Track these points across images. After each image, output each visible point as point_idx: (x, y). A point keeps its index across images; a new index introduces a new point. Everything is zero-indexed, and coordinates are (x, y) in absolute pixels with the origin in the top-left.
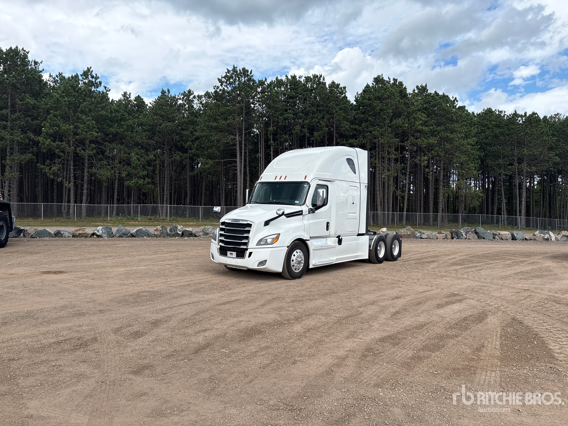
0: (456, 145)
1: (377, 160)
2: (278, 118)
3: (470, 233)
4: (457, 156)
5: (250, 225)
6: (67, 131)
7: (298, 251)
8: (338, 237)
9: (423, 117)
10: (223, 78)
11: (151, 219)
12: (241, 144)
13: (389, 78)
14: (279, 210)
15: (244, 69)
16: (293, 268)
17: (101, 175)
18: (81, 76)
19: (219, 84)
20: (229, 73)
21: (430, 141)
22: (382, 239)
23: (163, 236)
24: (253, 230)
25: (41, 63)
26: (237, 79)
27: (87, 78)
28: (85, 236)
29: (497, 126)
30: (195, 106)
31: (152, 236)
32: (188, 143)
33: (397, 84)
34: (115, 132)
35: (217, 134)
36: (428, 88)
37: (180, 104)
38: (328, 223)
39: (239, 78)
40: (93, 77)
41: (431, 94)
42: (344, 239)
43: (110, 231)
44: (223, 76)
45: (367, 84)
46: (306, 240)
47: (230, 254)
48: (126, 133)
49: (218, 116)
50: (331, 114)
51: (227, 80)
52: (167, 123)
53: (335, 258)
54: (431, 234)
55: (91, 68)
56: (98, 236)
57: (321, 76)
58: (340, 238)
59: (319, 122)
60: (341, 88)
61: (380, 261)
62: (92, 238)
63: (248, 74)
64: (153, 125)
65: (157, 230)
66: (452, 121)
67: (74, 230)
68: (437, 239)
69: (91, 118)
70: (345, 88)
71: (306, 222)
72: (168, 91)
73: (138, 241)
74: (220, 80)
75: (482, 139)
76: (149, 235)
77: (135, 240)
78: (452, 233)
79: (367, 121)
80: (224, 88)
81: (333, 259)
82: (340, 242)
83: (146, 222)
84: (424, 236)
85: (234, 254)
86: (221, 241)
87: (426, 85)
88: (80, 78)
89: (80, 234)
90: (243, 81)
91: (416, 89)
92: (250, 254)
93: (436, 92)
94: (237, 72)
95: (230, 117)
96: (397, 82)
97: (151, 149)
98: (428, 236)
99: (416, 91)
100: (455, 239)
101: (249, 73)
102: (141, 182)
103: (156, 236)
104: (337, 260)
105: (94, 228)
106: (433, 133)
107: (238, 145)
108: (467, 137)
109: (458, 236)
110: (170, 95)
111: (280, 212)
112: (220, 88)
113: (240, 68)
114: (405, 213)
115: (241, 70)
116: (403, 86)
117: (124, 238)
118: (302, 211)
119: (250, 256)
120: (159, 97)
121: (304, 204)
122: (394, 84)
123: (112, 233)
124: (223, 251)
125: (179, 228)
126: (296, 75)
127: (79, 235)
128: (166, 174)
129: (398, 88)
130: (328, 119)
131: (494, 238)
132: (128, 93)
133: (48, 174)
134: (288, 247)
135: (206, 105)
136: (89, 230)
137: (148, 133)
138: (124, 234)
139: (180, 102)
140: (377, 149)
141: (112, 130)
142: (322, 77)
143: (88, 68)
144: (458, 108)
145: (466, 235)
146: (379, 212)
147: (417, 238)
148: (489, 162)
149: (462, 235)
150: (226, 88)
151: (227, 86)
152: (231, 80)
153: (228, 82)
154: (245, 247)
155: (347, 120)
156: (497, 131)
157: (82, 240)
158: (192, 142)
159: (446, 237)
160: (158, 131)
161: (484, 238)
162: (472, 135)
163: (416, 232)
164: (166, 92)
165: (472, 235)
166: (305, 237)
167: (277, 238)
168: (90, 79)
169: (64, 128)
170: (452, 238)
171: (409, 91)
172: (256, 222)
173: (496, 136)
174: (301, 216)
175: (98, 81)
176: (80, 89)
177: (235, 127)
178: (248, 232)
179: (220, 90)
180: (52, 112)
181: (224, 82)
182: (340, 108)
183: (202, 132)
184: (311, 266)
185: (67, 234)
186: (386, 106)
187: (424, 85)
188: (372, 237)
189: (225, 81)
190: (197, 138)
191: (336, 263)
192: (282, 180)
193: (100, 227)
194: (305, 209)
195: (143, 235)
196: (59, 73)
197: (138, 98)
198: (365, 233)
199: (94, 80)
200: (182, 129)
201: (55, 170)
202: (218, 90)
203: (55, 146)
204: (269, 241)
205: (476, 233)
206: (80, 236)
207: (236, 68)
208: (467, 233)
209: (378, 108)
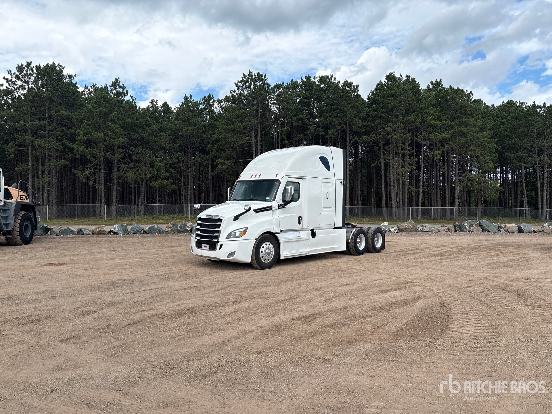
0: (470, 139)
2: (292, 119)
3: (474, 225)
4: (471, 149)
5: (220, 220)
6: (98, 139)
7: (268, 243)
8: (312, 230)
9: (434, 111)
10: (239, 82)
11: (174, 218)
12: (256, 144)
13: (400, 75)
14: (246, 206)
15: (258, 74)
16: (263, 259)
17: (127, 177)
18: (110, 86)
19: (236, 88)
20: (245, 78)
21: (444, 135)
22: (361, 232)
23: (173, 233)
24: (223, 225)
25: (75, 76)
26: (253, 83)
27: (115, 88)
28: (103, 233)
29: (516, 118)
30: (215, 110)
31: (163, 233)
32: (209, 146)
33: (410, 80)
34: (140, 138)
35: (234, 136)
36: (443, 83)
37: (201, 108)
38: (300, 217)
40: (120, 87)
41: (444, 88)
42: (318, 232)
43: (125, 229)
45: (380, 82)
46: (277, 233)
47: (205, 246)
48: (151, 138)
49: (235, 118)
50: (343, 112)
51: (243, 85)
52: (187, 127)
53: (308, 250)
54: (433, 228)
55: (118, 78)
56: (114, 233)
57: (332, 76)
58: (314, 231)
59: (332, 120)
60: (354, 86)
61: (360, 253)
62: (109, 235)
63: (262, 79)
64: (177, 130)
65: (168, 227)
66: (466, 115)
67: (94, 228)
69: (119, 127)
70: (357, 86)
71: (276, 216)
72: (191, 96)
73: (150, 237)
74: (237, 85)
75: (501, 132)
76: (160, 232)
77: (146, 237)
78: (455, 226)
79: (380, 117)
80: (241, 92)
82: (313, 234)
83: (169, 220)
84: (426, 230)
85: (208, 246)
86: (198, 235)
87: (441, 80)
88: (109, 88)
89: (98, 231)
90: (258, 85)
91: (430, 84)
92: (221, 246)
93: (450, 86)
94: (252, 76)
95: (246, 119)
96: (410, 78)
97: (175, 152)
98: (429, 229)
99: (431, 87)
100: (458, 232)
101: (263, 77)
102: (165, 182)
103: (167, 232)
104: (310, 251)
105: (111, 227)
106: (447, 127)
107: (254, 146)
108: (482, 129)
109: (461, 229)
110: (192, 100)
111: (247, 208)
112: (237, 92)
113: (254, 72)
115: (256, 74)
116: (416, 82)
117: (137, 235)
118: (271, 206)
119: (220, 248)
120: (182, 103)
121: (274, 200)
122: (407, 81)
123: (128, 230)
124: (199, 244)
125: (188, 224)
126: (310, 76)
127: (98, 233)
128: (190, 175)
129: (411, 84)
130: (341, 117)
131: (499, 230)
132: (155, 101)
133: (81, 178)
134: (256, 239)
135: (225, 109)
136: (107, 228)
137: (172, 137)
138: (138, 231)
139: (201, 107)
140: (391, 145)
141: (137, 135)
142: (334, 77)
143: (116, 79)
144: (473, 101)
145: (470, 228)
147: (418, 231)
148: (508, 155)
150: (242, 92)
151: (243, 90)
152: (247, 85)
153: (244, 87)
154: (216, 240)
155: (359, 118)
156: (516, 123)
157: (100, 237)
158: (213, 143)
159: (449, 230)
160: (181, 135)
161: (488, 231)
162: (488, 128)
163: (418, 226)
164: (189, 98)
165: (475, 228)
166: (275, 230)
167: (245, 232)
168: (118, 89)
169: (96, 135)
170: (456, 231)
171: (423, 87)
172: (226, 217)
173: (515, 129)
174: (271, 211)
175: (125, 91)
176: (110, 100)
177: (251, 128)
178: (219, 226)
179: (237, 94)
180: (85, 121)
181: (240, 86)
182: (352, 106)
183: (220, 135)
184: (282, 258)
185: (87, 232)
186: (399, 103)
187: (439, 80)
188: (349, 230)
189: (241, 85)
190: (218, 140)
191: (310, 254)
192: (257, 178)
193: (117, 225)
194: (274, 204)
195: (155, 232)
196: (93, 84)
197: (165, 105)
198: (342, 226)
199: (121, 90)
200: (203, 132)
201: (87, 174)
202: (235, 94)
203: (88, 152)
204: (238, 234)
205: (481, 226)
206: (99, 233)
207: (252, 72)
208: (471, 226)
209: (391, 105)
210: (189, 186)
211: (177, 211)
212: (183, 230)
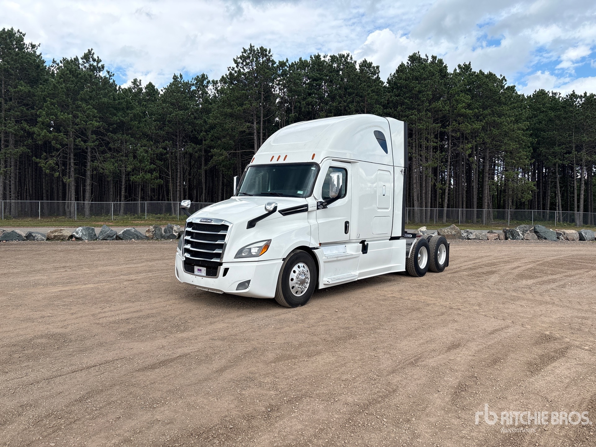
0: (505, 131)
1: (414, 149)
2: (300, 103)
3: (528, 232)
4: (506, 143)
5: (225, 228)
6: (65, 121)
7: (301, 265)
8: (363, 242)
9: (467, 99)
10: (238, 58)
11: (159, 218)
12: (259, 133)
13: (426, 55)
14: (269, 204)
15: (262, 48)
16: (293, 292)
17: (103, 169)
18: (82, 59)
19: (235, 65)
20: (245, 53)
21: (475, 126)
22: (424, 243)
23: (155, 238)
24: (229, 235)
25: (39, 46)
26: (255, 59)
27: (88, 61)
28: (61, 238)
29: (552, 109)
30: (209, 92)
31: (142, 239)
32: (202, 134)
33: (436, 62)
34: (119, 121)
35: (232, 121)
36: (472, 66)
37: (193, 90)
38: (347, 223)
39: (257, 59)
40: (94, 60)
41: (475, 73)
42: (370, 244)
43: (92, 233)
44: (239, 56)
45: (402, 63)
46: (315, 248)
47: (199, 270)
48: (133, 123)
49: (233, 101)
50: (361, 97)
51: (243, 62)
52: (177, 111)
53: (357, 273)
54: (481, 234)
55: (92, 49)
56: (77, 239)
57: (348, 55)
58: (366, 243)
59: (348, 106)
60: (374, 67)
61: (420, 273)
62: (70, 242)
63: (266, 54)
64: (164, 115)
65: (148, 231)
66: (500, 103)
67: (49, 231)
68: (488, 239)
69: (91, 107)
70: (378, 67)
71: (313, 222)
72: (181, 76)
73: (124, 244)
74: (235, 61)
75: (535, 124)
76: (138, 237)
77: (120, 244)
78: (505, 232)
79: (402, 104)
80: (240, 70)
81: (355, 274)
82: (365, 249)
83: (153, 220)
84: (471, 236)
85: (204, 270)
86: (187, 250)
87: (470, 63)
88: (81, 61)
89: (55, 236)
90: (261, 61)
91: (457, 68)
92: (226, 270)
93: (480, 71)
94: (254, 51)
95: (247, 102)
96: (436, 60)
97: (161, 141)
98: (476, 236)
99: (458, 71)
100: (509, 239)
101: (267, 53)
102: (148, 176)
103: (148, 238)
104: (360, 274)
105: (73, 229)
106: (477, 117)
107: (255, 134)
108: (517, 121)
109: (513, 235)
110: (183, 80)
111: (271, 208)
112: (236, 69)
113: (257, 47)
114: (445, 209)
115: (259, 49)
116: (443, 63)
117: (108, 241)
118: (307, 206)
119: (225, 274)
120: (171, 83)
121: (310, 195)
122: (433, 62)
123: (95, 235)
124: (189, 266)
125: (175, 228)
126: (320, 54)
127: (54, 238)
128: (179, 168)
129: (438, 67)
130: (358, 102)
131: (558, 238)
132: (138, 80)
133: (44, 168)
134: (284, 259)
135: (221, 92)
136: (67, 231)
137: (158, 123)
138: (109, 236)
139: (193, 88)
140: (414, 137)
141: (115, 118)
142: (350, 56)
143: (89, 50)
144: (506, 88)
145: (523, 234)
146: (416, 208)
147: (463, 238)
148: (543, 150)
149: (519, 235)
150: (242, 70)
151: (243, 68)
152: (248, 61)
153: (244, 63)
154: (218, 261)
155: (380, 104)
156: (552, 114)
157: (57, 244)
158: (206, 131)
159: (499, 238)
160: (169, 121)
161: (545, 239)
162: (523, 119)
163: (462, 231)
164: (178, 78)
165: (530, 235)
166: (312, 243)
167: (267, 247)
168: (92, 62)
169: (62, 117)
170: (506, 238)
171: (450, 70)
172: (235, 223)
173: (551, 120)
174: (306, 213)
175: (100, 65)
176: (80, 74)
177: (252, 113)
178: (223, 237)
179: (236, 72)
180: (49, 99)
181: (239, 63)
182: (372, 90)
183: (215, 120)
184: (321, 286)
185: (39, 236)
186: (425, 87)
187: (467, 63)
188: (410, 241)
189: (241, 61)
190: (212, 127)
191: (359, 279)
192: (281, 161)
193: (81, 228)
194: (311, 202)
195: (131, 237)
196: (64, 58)
197: (150, 86)
198: (401, 235)
199: (95, 64)
200: (195, 118)
201: (51, 164)
202: (233, 72)
203: (52, 137)
204: (254, 251)
205: (536, 232)
206: (56, 238)
207: (254, 47)
208: (524, 232)
209: (417, 89)
210: (178, 181)
211: (164, 210)
212: (168, 234)
